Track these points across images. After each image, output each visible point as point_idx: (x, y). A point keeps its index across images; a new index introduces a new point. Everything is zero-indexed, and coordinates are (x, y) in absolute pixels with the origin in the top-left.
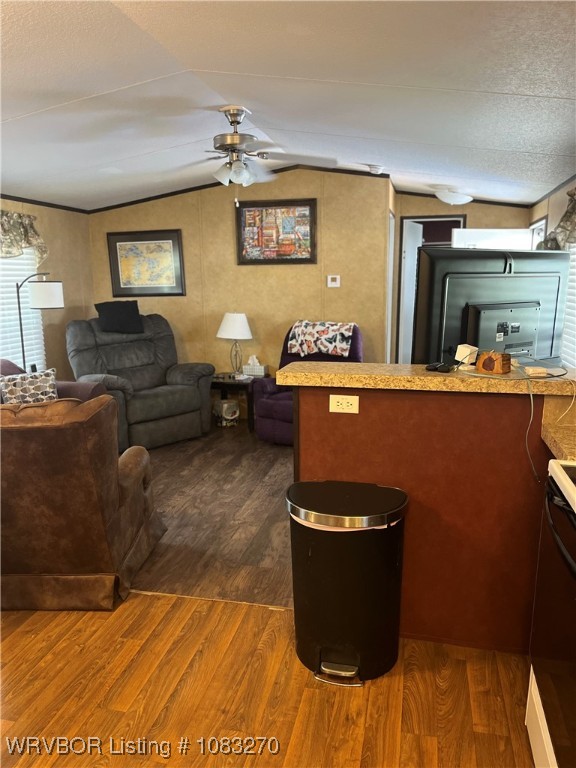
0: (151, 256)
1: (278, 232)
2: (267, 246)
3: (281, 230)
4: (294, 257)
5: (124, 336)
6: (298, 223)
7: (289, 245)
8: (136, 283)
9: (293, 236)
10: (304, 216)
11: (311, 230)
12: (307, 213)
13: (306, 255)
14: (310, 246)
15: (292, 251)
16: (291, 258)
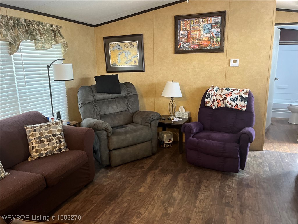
0: (127, 50)
1: (200, 33)
2: (193, 42)
3: (202, 32)
4: (209, 48)
5: (110, 95)
6: (213, 27)
7: (207, 41)
8: (118, 65)
9: (209, 36)
10: (217, 22)
11: (221, 31)
12: (219, 20)
13: (217, 47)
14: (220, 41)
15: (208, 44)
16: (208, 49)
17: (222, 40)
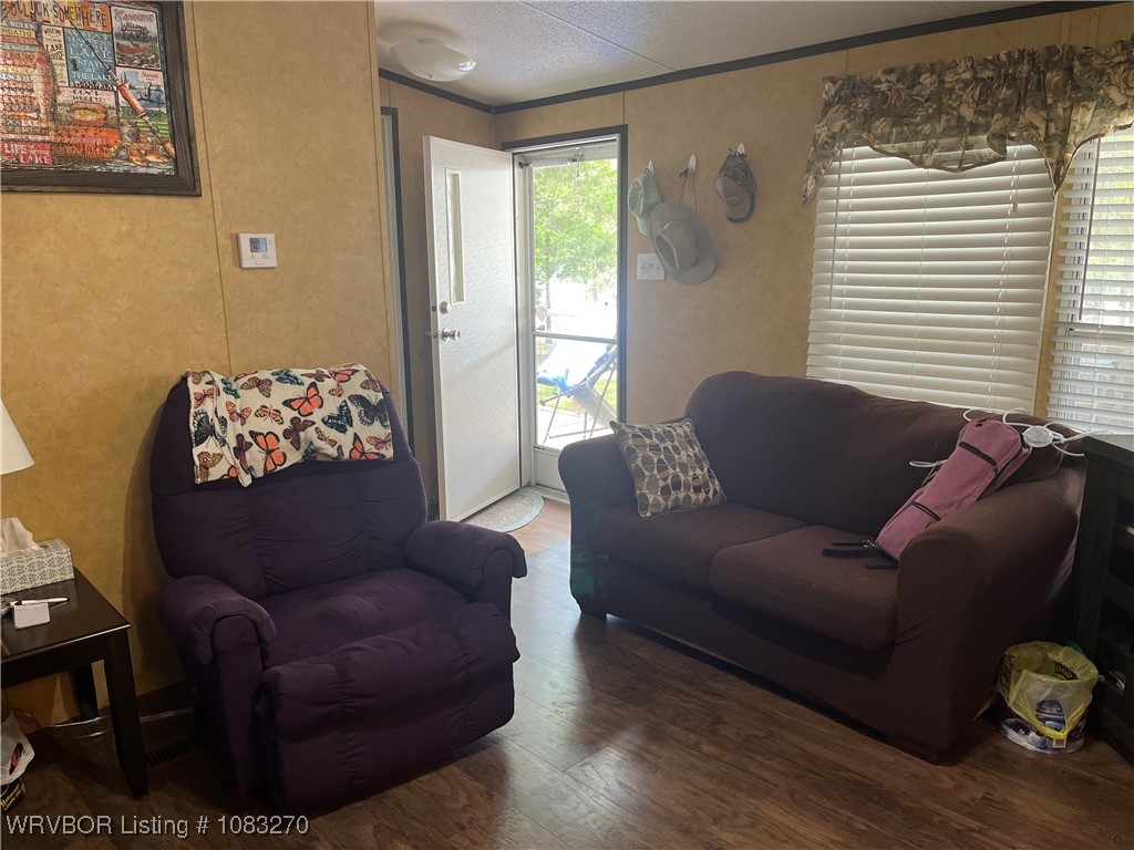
1: (50, 77)
2: (11, 124)
3: (61, 70)
4: (118, 167)
6: (123, 56)
7: (97, 126)
9: (108, 99)
10: (143, 35)
12: (152, 28)
13: (158, 165)
14: (173, 136)
15: (108, 146)
16: (110, 173)
17: (183, 134)
